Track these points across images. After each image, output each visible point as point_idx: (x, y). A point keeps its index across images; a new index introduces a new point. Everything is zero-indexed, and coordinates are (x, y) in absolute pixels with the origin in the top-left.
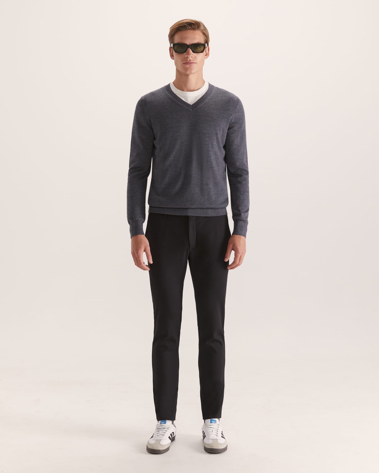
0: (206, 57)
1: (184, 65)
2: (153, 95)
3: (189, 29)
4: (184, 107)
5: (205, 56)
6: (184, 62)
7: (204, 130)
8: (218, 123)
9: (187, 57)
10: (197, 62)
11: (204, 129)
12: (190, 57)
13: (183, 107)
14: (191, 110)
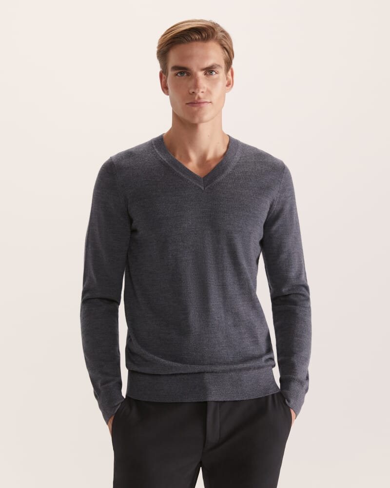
0: (227, 88)
1: (187, 106)
2: (131, 154)
3: (196, 40)
4: (188, 182)
5: (227, 86)
6: (188, 102)
7: (228, 226)
8: (253, 213)
9: (193, 92)
10: (213, 101)
11: (228, 224)
12: (198, 92)
13: (188, 180)
14: (203, 188)
